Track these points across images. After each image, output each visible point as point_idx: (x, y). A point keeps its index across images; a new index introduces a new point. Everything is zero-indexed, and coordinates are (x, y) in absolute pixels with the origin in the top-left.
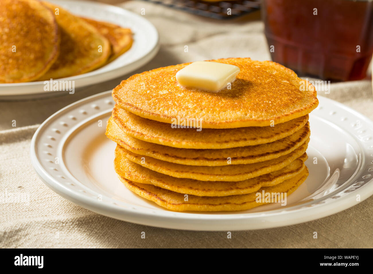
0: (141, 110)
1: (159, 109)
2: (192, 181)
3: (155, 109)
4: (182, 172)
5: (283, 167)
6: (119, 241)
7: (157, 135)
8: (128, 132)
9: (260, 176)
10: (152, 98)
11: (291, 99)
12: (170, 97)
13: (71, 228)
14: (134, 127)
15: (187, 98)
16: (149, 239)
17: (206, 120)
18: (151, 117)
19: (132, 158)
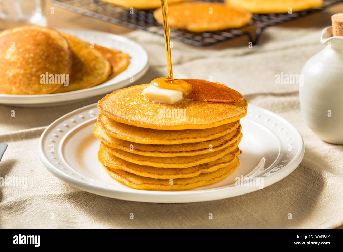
0: (115, 116)
1: (128, 115)
2: (151, 168)
3: (125, 116)
4: (143, 161)
5: (217, 159)
6: (97, 210)
7: (126, 134)
8: (106, 131)
9: (200, 165)
10: (125, 107)
11: (225, 110)
12: (137, 107)
13: (63, 200)
14: (111, 128)
15: (149, 108)
16: (118, 209)
17: (160, 124)
18: (122, 121)
19: (109, 150)
